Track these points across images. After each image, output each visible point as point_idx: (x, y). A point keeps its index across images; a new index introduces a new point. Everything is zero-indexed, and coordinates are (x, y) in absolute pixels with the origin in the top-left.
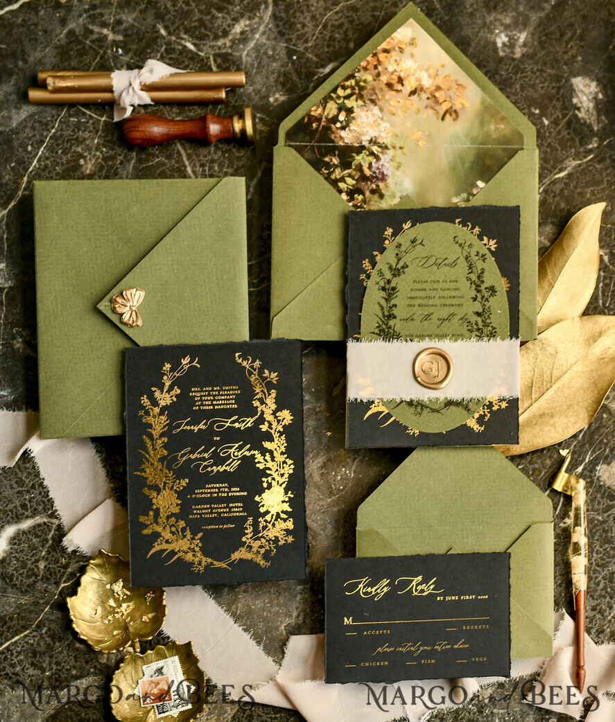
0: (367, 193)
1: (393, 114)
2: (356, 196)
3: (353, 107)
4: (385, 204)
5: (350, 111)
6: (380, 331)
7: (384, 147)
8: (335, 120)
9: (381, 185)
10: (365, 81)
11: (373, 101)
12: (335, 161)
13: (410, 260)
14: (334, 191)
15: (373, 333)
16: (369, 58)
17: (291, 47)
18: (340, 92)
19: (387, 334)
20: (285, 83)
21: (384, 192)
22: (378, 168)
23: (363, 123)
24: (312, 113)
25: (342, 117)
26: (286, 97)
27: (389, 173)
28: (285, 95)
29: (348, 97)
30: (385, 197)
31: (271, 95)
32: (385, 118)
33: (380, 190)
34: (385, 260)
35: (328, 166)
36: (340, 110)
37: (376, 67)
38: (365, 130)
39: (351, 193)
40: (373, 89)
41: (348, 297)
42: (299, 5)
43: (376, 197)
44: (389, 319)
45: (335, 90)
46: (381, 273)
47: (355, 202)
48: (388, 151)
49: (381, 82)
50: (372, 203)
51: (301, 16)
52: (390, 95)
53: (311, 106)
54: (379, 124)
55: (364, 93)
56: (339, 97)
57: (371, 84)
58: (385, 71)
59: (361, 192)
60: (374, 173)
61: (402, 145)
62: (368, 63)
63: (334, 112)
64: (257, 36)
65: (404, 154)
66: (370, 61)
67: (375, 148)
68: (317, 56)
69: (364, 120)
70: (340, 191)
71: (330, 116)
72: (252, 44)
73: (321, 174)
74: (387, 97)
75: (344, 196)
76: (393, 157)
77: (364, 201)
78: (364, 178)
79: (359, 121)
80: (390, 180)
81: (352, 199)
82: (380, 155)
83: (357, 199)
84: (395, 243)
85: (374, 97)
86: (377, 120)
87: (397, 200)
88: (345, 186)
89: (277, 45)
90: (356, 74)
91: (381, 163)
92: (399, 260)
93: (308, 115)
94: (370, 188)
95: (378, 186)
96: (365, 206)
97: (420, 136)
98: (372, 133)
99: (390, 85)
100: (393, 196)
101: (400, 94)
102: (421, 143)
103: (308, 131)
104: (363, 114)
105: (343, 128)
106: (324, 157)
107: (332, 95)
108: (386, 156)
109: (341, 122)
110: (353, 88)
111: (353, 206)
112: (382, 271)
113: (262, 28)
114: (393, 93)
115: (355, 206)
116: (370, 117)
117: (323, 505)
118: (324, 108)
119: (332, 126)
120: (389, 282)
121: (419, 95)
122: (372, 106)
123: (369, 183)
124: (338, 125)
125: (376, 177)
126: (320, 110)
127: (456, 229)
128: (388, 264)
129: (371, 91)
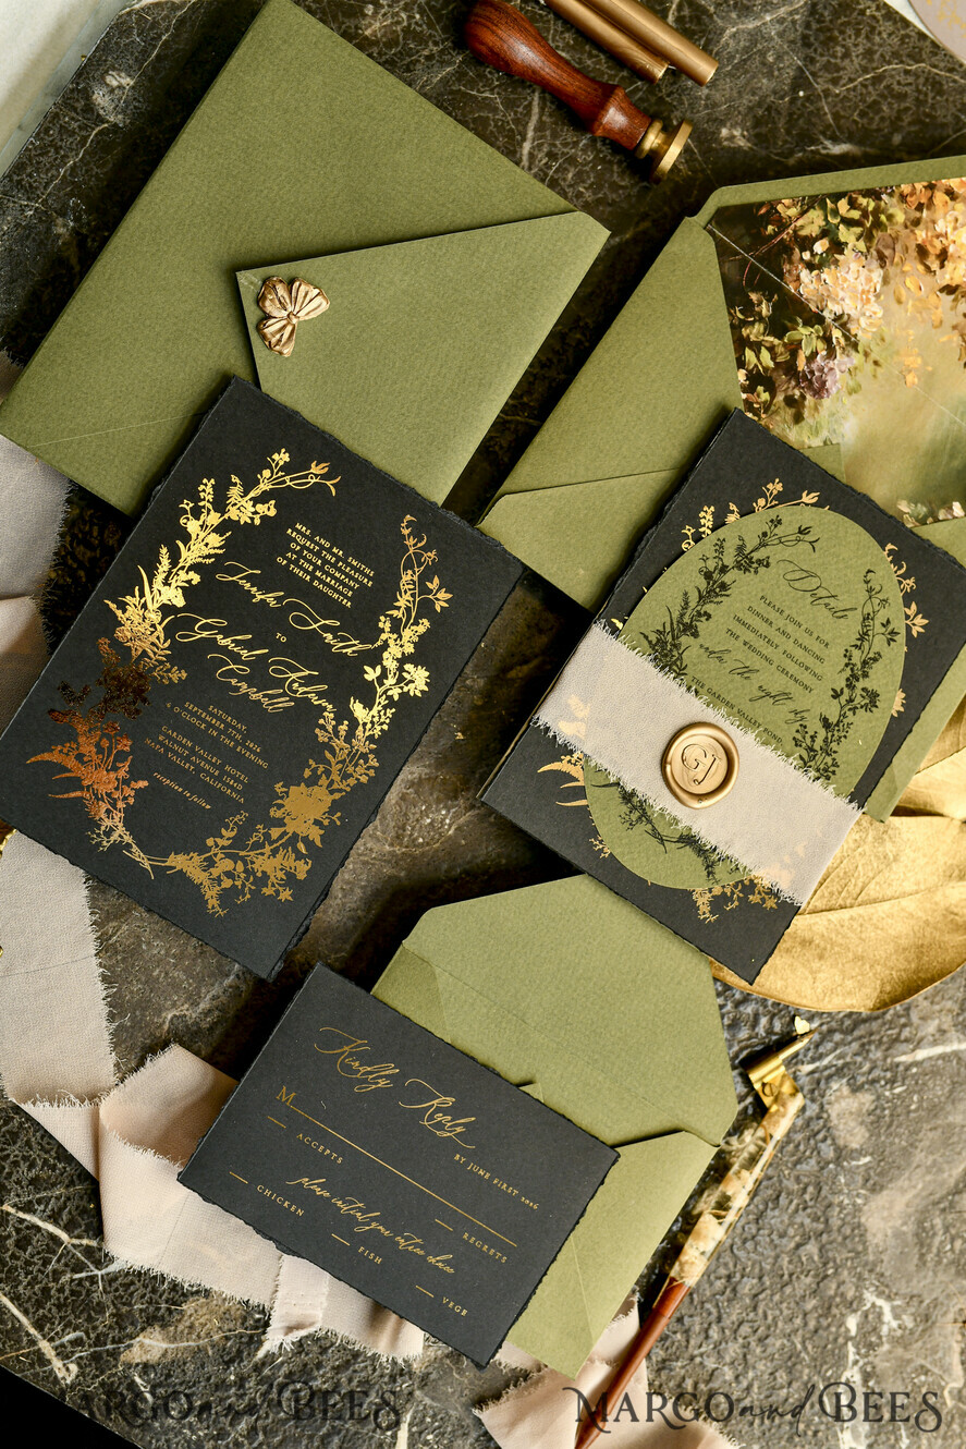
0: (780, 398)
1: (899, 302)
2: (760, 388)
3: (847, 243)
4: (795, 436)
5: (838, 247)
6: (658, 640)
7: (852, 344)
8: (807, 243)
9: (810, 400)
10: (890, 217)
11: (882, 258)
12: (765, 310)
13: (778, 557)
14: (733, 356)
15: (646, 637)
16: (919, 186)
17: (807, 73)
18: (843, 205)
19: (666, 656)
20: (761, 121)
21: (806, 413)
22: (821, 370)
23: (845, 280)
24: (780, 207)
25: (820, 247)
26: (749, 145)
27: (834, 390)
28: (748, 140)
29: (849, 223)
30: (803, 423)
31: (728, 125)
32: (882, 297)
33: (804, 406)
34: (741, 528)
35: (749, 308)
36: (824, 233)
37: (920, 207)
38: (841, 294)
39: (756, 379)
40: (895, 239)
41: (646, 547)
42: (860, 17)
43: (791, 411)
44: (684, 631)
45: (836, 197)
46: (720, 547)
47: (753, 398)
48: (853, 353)
49: (912, 237)
50: (778, 418)
51: (853, 37)
52: (913, 266)
53: (783, 194)
54: (868, 300)
55: (878, 234)
56: (835, 212)
57: (896, 228)
58: (931, 225)
59: (771, 389)
60: (812, 372)
61: (881, 361)
62: (913, 193)
63: (813, 230)
64: (768, 18)
65: (875, 376)
66: (918, 192)
67: (839, 334)
68: (836, 116)
69: (851, 277)
70: (741, 364)
71: (803, 233)
72: (751, 25)
73: (730, 313)
74: (907, 268)
75: (742, 375)
76: (856, 368)
77: (767, 407)
78: (790, 368)
79: (841, 272)
80: (826, 402)
81: (750, 388)
82: (838, 351)
83: (758, 396)
84: (773, 514)
85: (887, 252)
86: (869, 291)
87: (816, 442)
88: (754, 360)
89: (787, 53)
90: (884, 196)
91: (831, 364)
92: (763, 545)
93: (772, 205)
94: (790, 393)
95: (803, 397)
96: (763, 416)
97: (916, 366)
98: (849, 307)
99: (922, 252)
100: (816, 431)
101: (929, 278)
102: (910, 378)
103: (754, 231)
104: (854, 266)
105: (810, 266)
106: (753, 291)
107: (828, 201)
108: (846, 359)
109: (813, 255)
110: (865, 214)
111: (746, 401)
112: (724, 544)
113: (782, 11)
114: (921, 268)
115: (748, 404)
116: (862, 278)
117: (371, 850)
118: (803, 213)
119: (797, 250)
120: (724, 569)
121: (955, 300)
122: (875, 264)
123: (793, 383)
124: (807, 256)
125: (810, 381)
126: (793, 212)
127: (879, 559)
128: (741, 539)
129: (890, 241)
